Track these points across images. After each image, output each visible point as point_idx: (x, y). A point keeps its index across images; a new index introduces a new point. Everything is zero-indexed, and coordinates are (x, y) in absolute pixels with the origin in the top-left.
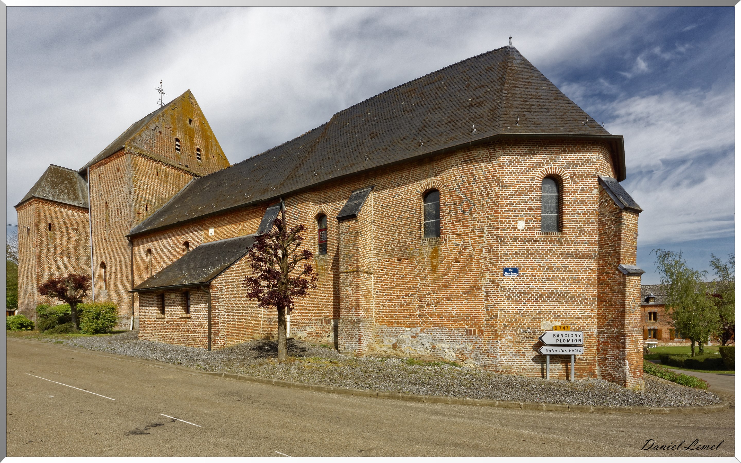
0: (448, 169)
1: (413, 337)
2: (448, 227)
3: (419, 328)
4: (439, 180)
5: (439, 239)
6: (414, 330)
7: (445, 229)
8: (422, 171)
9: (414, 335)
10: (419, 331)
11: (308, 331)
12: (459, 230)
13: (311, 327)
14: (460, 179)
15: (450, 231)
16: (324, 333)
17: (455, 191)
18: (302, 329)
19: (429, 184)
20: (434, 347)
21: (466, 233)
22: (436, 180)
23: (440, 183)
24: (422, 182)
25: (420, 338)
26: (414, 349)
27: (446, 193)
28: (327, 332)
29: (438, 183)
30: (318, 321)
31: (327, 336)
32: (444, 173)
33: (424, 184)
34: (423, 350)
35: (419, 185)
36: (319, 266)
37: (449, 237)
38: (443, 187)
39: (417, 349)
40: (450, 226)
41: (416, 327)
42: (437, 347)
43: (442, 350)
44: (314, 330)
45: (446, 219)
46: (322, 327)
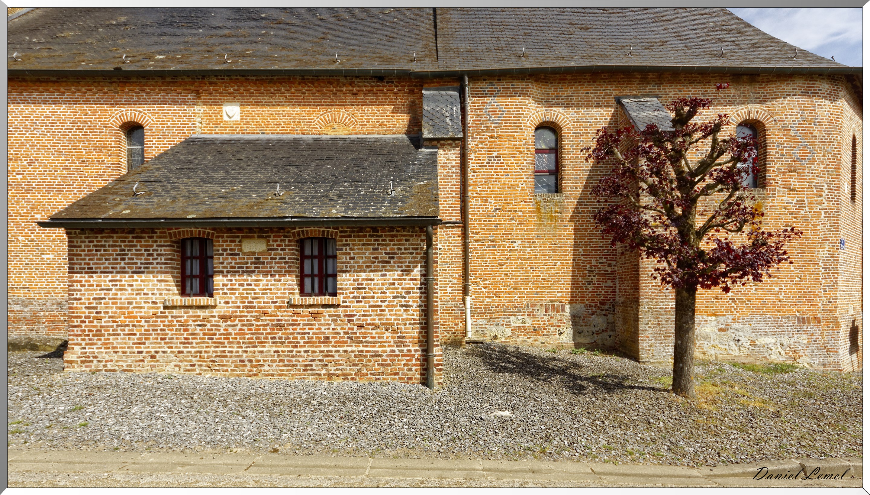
0: (781, 98)
1: (720, 330)
2: (777, 176)
3: (731, 317)
4: (765, 111)
5: (765, 192)
6: (721, 319)
7: (774, 180)
8: (739, 92)
9: (723, 327)
10: (730, 321)
11: (513, 325)
12: (794, 182)
13: (521, 317)
14: (797, 115)
15: (780, 183)
16: (552, 329)
17: (790, 130)
18: (501, 322)
19: (749, 112)
20: (753, 343)
21: (802, 188)
22: (760, 109)
23: (766, 114)
24: (739, 108)
25: (733, 331)
26: (723, 347)
27: (776, 129)
28: (559, 326)
29: (764, 114)
30: (538, 307)
31: (557, 332)
32: (774, 102)
33: (743, 111)
34: (737, 348)
35: (734, 111)
36: (543, 211)
37: (779, 191)
38: (772, 121)
39: (727, 347)
40: (781, 176)
41: (725, 315)
42: (757, 342)
43: (766, 346)
44: (529, 322)
45: (776, 166)
46: (546, 318)
